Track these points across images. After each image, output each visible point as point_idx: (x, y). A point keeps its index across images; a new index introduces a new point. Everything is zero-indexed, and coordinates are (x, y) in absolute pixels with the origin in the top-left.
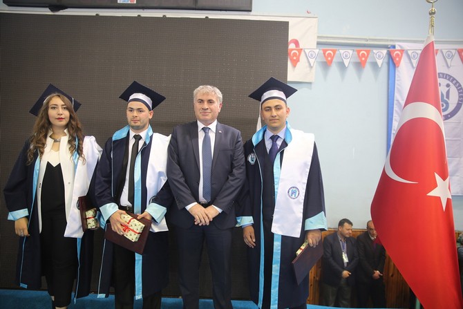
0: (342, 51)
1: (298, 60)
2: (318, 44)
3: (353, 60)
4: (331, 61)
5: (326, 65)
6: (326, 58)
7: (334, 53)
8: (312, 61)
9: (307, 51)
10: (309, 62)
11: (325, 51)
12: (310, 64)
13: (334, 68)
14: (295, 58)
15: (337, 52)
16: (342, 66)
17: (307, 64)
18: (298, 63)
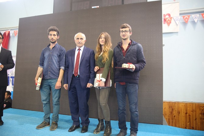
0: (193, 16)
1: (170, 23)
2: (180, 14)
3: (199, 19)
4: (187, 21)
5: (185, 23)
6: (185, 20)
7: (189, 17)
8: (177, 22)
9: (175, 18)
10: (176, 23)
11: (184, 17)
12: (177, 24)
13: (189, 25)
14: (169, 22)
15: (190, 17)
16: (194, 23)
17: (175, 24)
18: (171, 24)
